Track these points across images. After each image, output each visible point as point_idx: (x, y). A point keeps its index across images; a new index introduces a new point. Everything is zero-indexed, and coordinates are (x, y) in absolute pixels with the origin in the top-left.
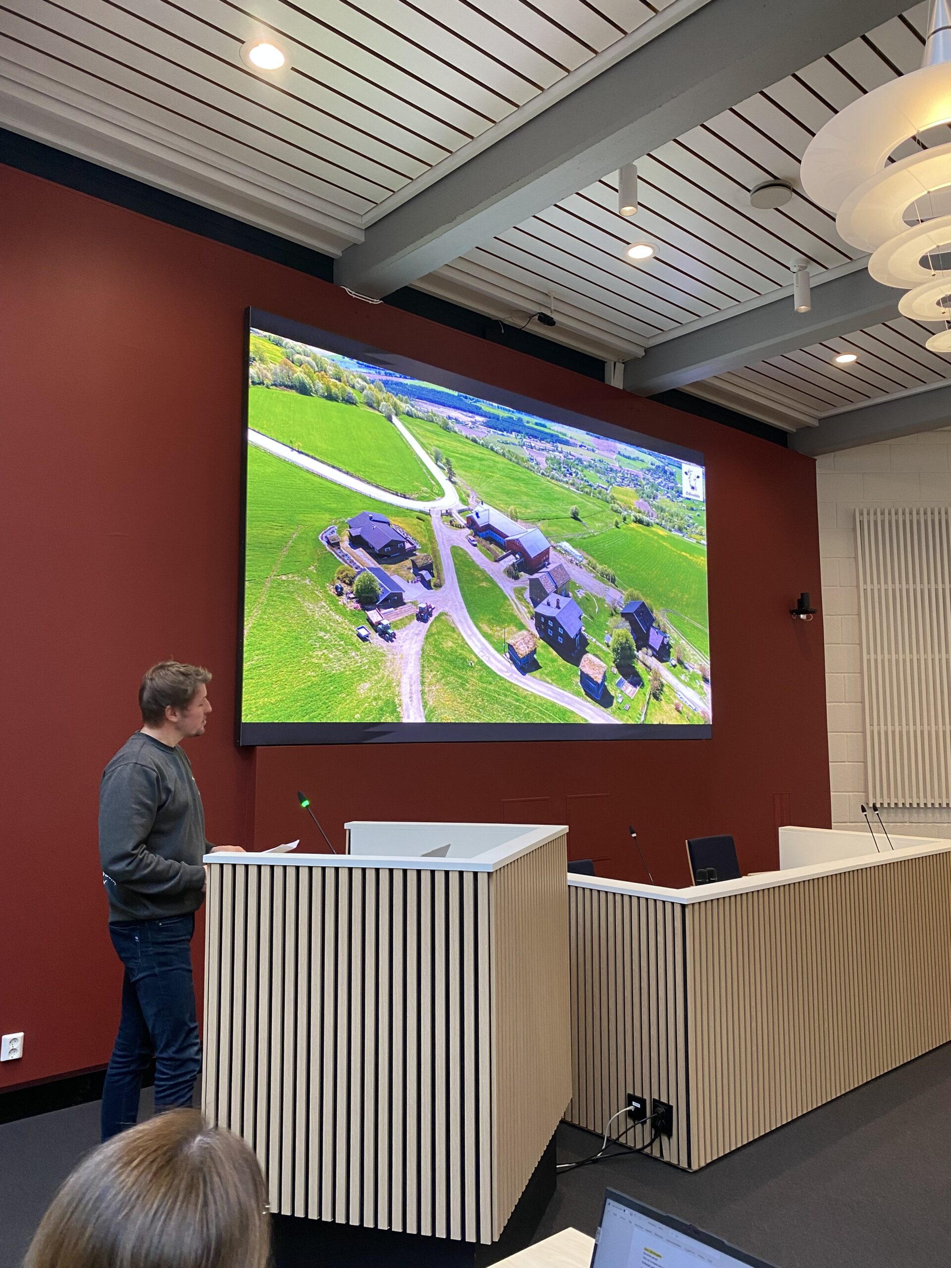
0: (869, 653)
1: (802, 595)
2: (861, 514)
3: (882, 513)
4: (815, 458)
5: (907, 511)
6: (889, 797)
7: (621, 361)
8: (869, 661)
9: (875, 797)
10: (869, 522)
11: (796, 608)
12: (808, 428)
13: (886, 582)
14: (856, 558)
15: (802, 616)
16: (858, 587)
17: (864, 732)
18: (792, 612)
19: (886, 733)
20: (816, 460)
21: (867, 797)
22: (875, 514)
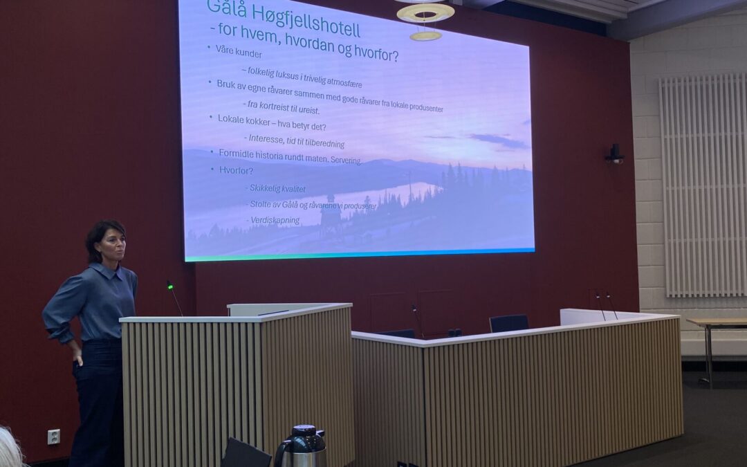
0: (667, 185)
1: (614, 145)
2: (663, 82)
3: (679, 81)
4: (629, 41)
5: (698, 79)
6: (682, 290)
8: (667, 191)
9: (671, 290)
10: (669, 88)
11: (610, 154)
12: (620, 20)
13: (681, 133)
14: (659, 116)
15: (617, 161)
16: (660, 137)
17: (664, 243)
18: (607, 158)
19: (680, 244)
20: (629, 43)
21: (666, 290)
22: (674, 82)
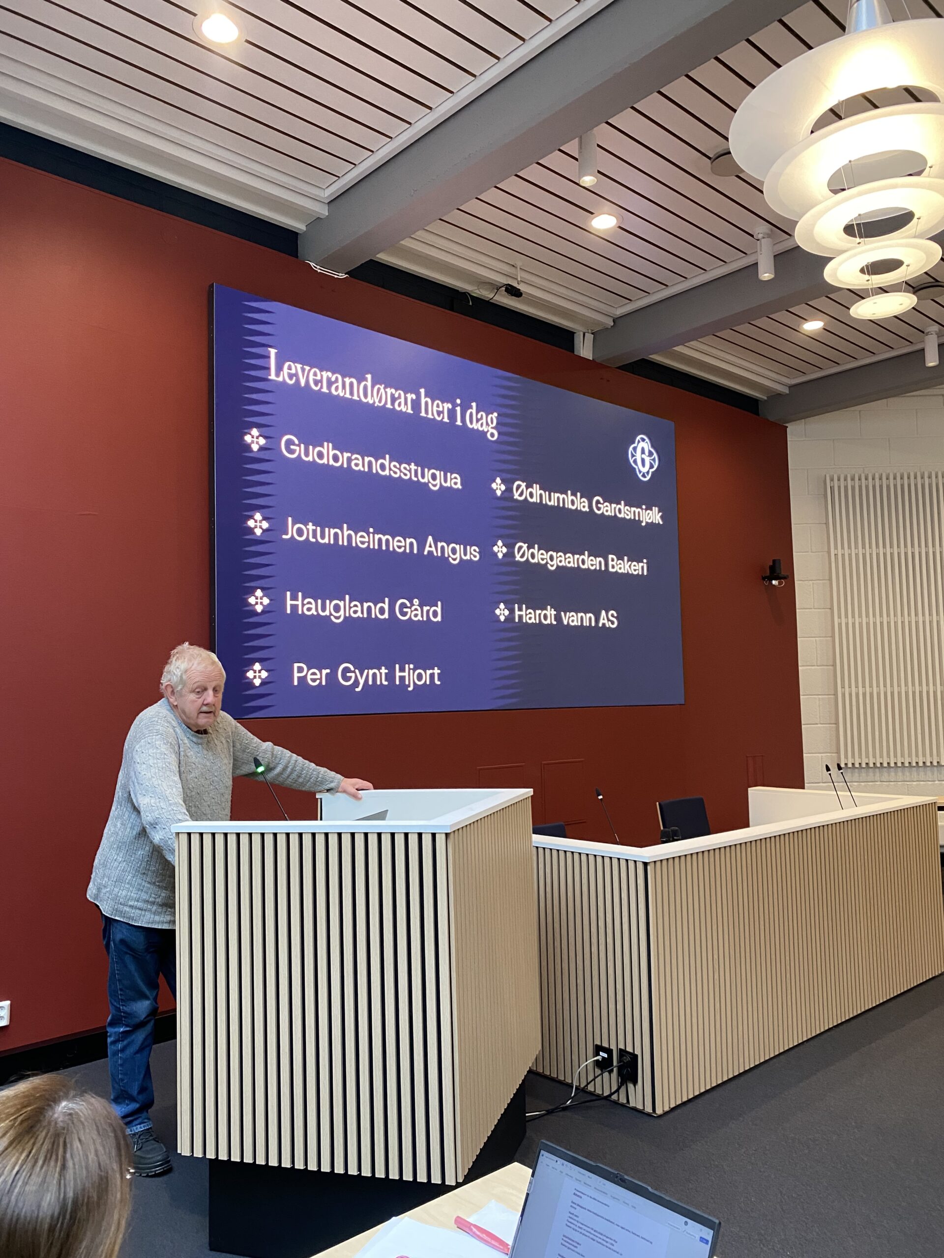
0: (840, 617)
1: (774, 561)
2: (832, 480)
3: (853, 479)
4: (787, 425)
5: (877, 476)
6: (860, 757)
7: (590, 331)
8: (840, 624)
9: (846, 757)
10: (839, 487)
11: (768, 573)
12: (779, 395)
13: (856, 547)
14: (827, 524)
15: (774, 582)
16: (829, 552)
17: (836, 694)
18: (764, 579)
19: (857, 695)
20: (787, 427)
21: (839, 758)
22: (845, 479)
